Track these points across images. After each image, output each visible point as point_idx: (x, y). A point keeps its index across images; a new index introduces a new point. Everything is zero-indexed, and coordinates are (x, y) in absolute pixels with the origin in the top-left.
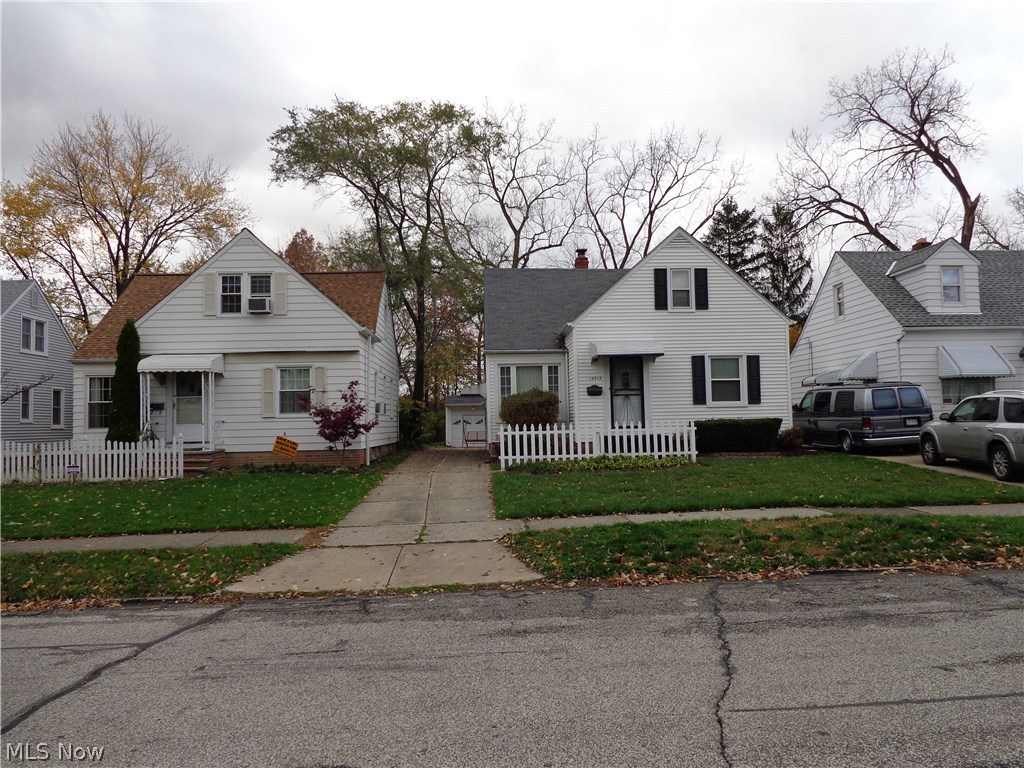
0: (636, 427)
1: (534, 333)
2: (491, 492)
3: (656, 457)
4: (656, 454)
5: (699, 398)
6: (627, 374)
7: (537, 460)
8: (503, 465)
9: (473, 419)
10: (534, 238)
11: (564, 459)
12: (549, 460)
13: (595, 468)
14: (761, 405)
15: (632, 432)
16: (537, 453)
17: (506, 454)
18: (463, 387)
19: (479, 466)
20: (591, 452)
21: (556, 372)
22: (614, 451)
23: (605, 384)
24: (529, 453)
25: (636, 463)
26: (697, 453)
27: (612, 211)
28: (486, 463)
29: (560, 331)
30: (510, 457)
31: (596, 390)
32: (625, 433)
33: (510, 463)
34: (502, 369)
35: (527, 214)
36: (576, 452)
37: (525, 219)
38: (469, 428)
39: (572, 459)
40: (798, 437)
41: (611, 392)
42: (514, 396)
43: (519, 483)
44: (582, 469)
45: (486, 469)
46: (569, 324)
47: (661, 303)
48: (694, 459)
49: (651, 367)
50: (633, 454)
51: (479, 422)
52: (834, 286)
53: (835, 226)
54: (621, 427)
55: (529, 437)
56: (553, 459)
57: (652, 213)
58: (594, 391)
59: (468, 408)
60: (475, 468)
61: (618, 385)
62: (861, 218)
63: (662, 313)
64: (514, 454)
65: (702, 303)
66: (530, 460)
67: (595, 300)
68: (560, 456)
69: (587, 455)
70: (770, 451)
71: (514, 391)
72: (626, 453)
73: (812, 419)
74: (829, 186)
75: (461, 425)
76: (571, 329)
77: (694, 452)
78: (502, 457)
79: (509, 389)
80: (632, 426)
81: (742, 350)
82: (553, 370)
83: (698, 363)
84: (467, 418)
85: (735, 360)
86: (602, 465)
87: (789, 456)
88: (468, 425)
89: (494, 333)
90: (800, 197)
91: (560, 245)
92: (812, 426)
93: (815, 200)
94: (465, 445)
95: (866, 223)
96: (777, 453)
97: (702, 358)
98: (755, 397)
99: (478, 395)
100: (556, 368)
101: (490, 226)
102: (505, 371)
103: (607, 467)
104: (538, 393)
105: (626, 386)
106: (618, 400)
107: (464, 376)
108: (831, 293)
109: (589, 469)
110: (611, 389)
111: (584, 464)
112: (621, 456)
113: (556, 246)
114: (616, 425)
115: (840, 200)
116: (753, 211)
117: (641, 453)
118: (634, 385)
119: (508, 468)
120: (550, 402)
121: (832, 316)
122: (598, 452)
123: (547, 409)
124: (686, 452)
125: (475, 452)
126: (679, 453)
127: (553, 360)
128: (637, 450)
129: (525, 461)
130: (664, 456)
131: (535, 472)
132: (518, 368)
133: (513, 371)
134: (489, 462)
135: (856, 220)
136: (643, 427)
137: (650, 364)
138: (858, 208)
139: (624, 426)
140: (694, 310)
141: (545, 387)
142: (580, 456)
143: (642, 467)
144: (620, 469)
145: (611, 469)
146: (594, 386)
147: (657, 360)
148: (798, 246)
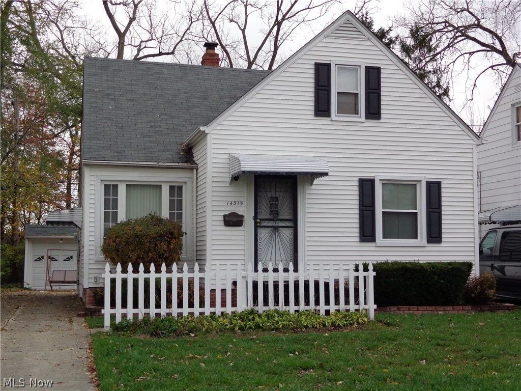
0: (286, 270)
1: (151, 142)
2: (92, 370)
3: (322, 312)
4: (322, 307)
5: (367, 234)
6: (276, 199)
7: (158, 315)
8: (107, 322)
9: (60, 255)
10: (140, 45)
11: (197, 314)
12: (175, 315)
13: (241, 329)
14: (442, 244)
15: (281, 277)
16: (158, 306)
17: (113, 305)
18: (50, 214)
19: (71, 321)
20: (234, 304)
21: (180, 195)
22: (266, 303)
23: (247, 211)
24: (147, 305)
25: (298, 321)
26: (375, 307)
27: (231, 21)
28: (79, 315)
29: (186, 140)
30: (119, 311)
31: (235, 219)
32: (271, 277)
33: (118, 319)
34: (107, 187)
35: (134, 13)
36: (213, 304)
37: (132, 20)
38: (54, 266)
39: (207, 313)
40: (490, 287)
41: (256, 223)
42: (123, 224)
43: (136, 354)
44: (222, 330)
45: (80, 326)
46: (202, 129)
47: (322, 109)
48: (372, 315)
49: (307, 191)
50: (292, 308)
51: (68, 259)
52: (513, 105)
53: (471, 53)
54: (265, 270)
55: (147, 282)
56: (180, 315)
57: (278, 23)
58: (233, 221)
59: (55, 241)
60: (64, 324)
61: (265, 213)
62: (499, 47)
63: (323, 121)
64: (124, 305)
65: (374, 112)
66: (147, 315)
67: (230, 104)
68: (191, 310)
69: (229, 309)
70: (458, 305)
71: (122, 217)
72: (282, 307)
73: (496, 264)
74: (468, 10)
75: (44, 263)
76: (204, 135)
77: (372, 306)
78: (107, 311)
79: (115, 215)
80: (281, 268)
81: (421, 174)
82: (176, 191)
83: (366, 187)
84: (53, 254)
85: (412, 186)
86: (252, 324)
87: (483, 311)
88: (53, 263)
89: (97, 139)
90: (436, 21)
91: (173, 53)
92: (497, 273)
93: (451, 25)
94: (49, 288)
95: (504, 52)
96: (469, 307)
97: (372, 182)
98: (435, 236)
99: (71, 223)
100: (180, 188)
101: (89, 27)
102: (110, 189)
103: (258, 326)
104: (156, 220)
105: (275, 214)
106: (264, 234)
107: (50, 202)
108: (509, 113)
109: (233, 330)
110: (255, 217)
111: (226, 321)
112: (277, 311)
113: (168, 54)
114: (260, 267)
115: (479, 26)
116: (390, 29)
117: (302, 307)
118: (285, 214)
119: (116, 328)
120: (172, 234)
121: (509, 141)
122: (243, 305)
123: (169, 243)
124: (362, 306)
125: (63, 298)
126: (352, 307)
127: (176, 177)
128: (297, 303)
129: (141, 317)
130: (332, 311)
131: (155, 334)
132: (128, 186)
133: (122, 190)
134: (85, 315)
135: (493, 49)
136: (296, 270)
137: (307, 187)
138: (496, 35)
139: (271, 269)
140: (363, 119)
141: (165, 214)
142: (218, 309)
143: (306, 327)
144: (277, 329)
145: (264, 330)
146: (233, 214)
147: (315, 182)
148: (435, 72)
